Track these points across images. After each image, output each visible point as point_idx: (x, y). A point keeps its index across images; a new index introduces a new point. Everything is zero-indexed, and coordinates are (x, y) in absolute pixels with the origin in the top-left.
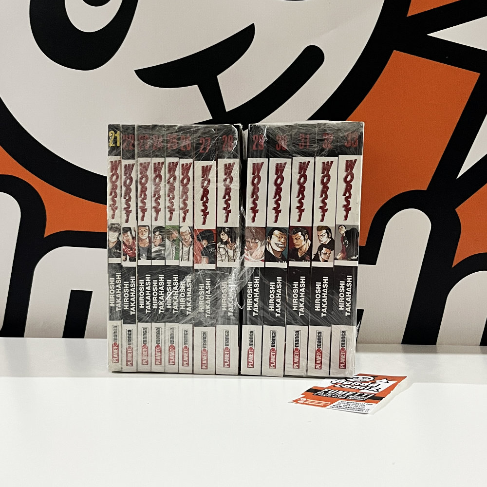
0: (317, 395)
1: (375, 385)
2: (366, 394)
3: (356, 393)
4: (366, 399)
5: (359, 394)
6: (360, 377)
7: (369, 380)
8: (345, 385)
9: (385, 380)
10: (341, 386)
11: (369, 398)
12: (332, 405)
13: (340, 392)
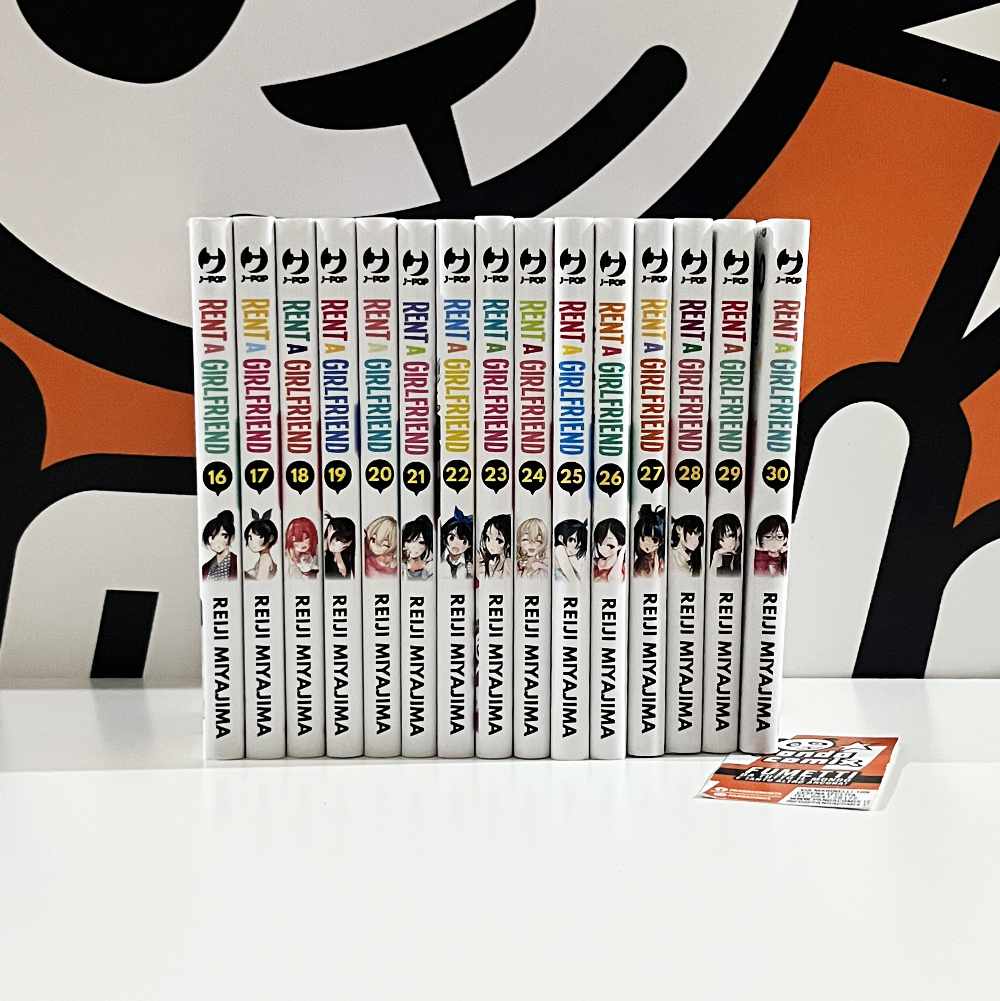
0: (743, 778)
1: (847, 755)
2: (841, 774)
3: (819, 773)
4: (849, 784)
5: (825, 773)
6: (805, 743)
7: (825, 747)
8: (783, 758)
9: (858, 745)
10: (779, 761)
11: (853, 780)
12: (788, 798)
13: (786, 772)
